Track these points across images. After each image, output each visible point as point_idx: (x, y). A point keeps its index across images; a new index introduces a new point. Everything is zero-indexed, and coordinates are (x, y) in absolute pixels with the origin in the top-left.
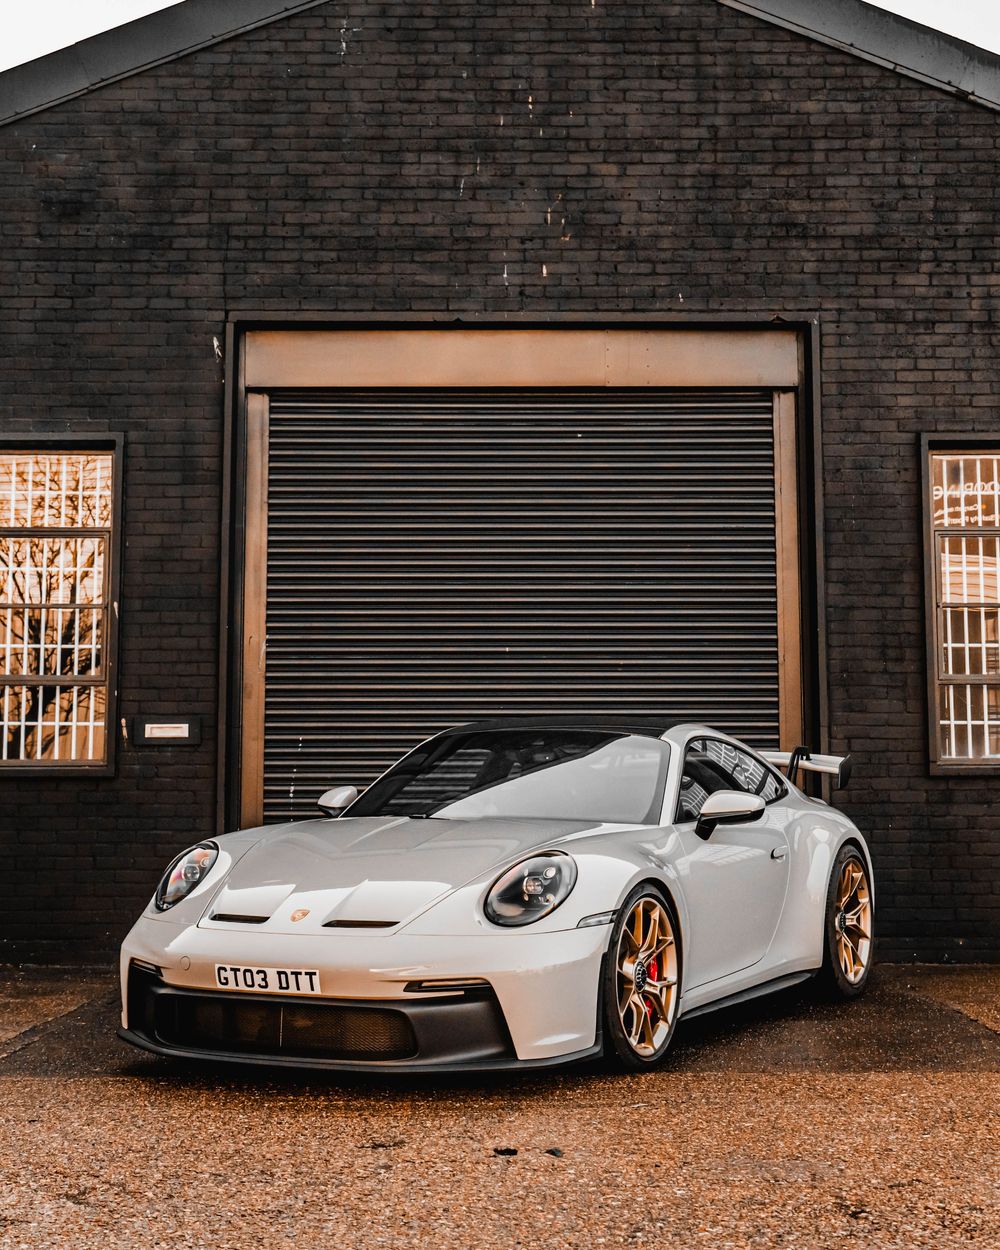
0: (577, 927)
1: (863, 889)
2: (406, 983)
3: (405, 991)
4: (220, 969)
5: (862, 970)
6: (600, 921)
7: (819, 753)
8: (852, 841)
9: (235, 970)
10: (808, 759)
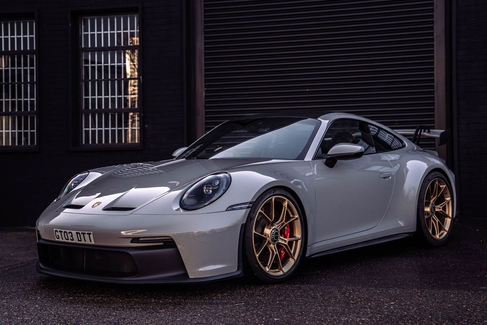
0: (226, 210)
1: (446, 193)
2: (131, 239)
3: (131, 242)
4: (56, 231)
5: (446, 233)
6: (241, 207)
7: (434, 129)
8: (438, 170)
9: (61, 232)
10: (429, 132)
